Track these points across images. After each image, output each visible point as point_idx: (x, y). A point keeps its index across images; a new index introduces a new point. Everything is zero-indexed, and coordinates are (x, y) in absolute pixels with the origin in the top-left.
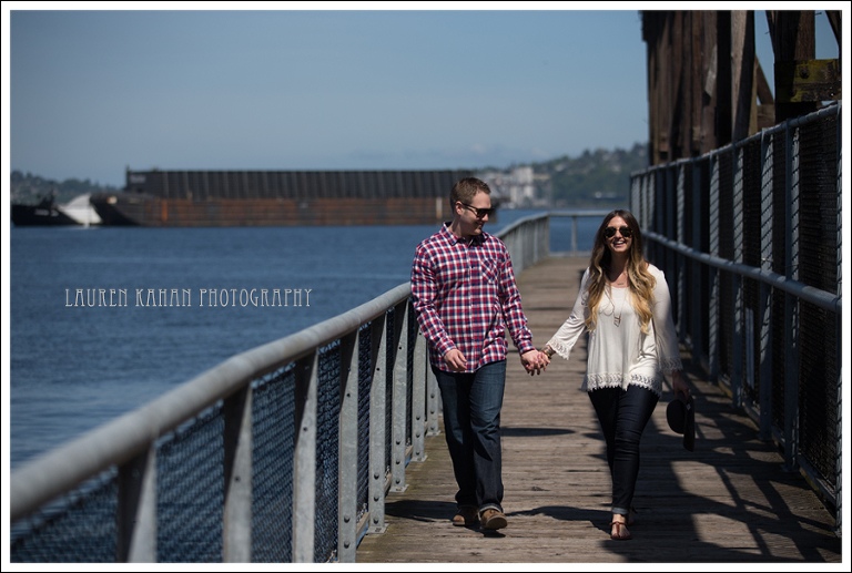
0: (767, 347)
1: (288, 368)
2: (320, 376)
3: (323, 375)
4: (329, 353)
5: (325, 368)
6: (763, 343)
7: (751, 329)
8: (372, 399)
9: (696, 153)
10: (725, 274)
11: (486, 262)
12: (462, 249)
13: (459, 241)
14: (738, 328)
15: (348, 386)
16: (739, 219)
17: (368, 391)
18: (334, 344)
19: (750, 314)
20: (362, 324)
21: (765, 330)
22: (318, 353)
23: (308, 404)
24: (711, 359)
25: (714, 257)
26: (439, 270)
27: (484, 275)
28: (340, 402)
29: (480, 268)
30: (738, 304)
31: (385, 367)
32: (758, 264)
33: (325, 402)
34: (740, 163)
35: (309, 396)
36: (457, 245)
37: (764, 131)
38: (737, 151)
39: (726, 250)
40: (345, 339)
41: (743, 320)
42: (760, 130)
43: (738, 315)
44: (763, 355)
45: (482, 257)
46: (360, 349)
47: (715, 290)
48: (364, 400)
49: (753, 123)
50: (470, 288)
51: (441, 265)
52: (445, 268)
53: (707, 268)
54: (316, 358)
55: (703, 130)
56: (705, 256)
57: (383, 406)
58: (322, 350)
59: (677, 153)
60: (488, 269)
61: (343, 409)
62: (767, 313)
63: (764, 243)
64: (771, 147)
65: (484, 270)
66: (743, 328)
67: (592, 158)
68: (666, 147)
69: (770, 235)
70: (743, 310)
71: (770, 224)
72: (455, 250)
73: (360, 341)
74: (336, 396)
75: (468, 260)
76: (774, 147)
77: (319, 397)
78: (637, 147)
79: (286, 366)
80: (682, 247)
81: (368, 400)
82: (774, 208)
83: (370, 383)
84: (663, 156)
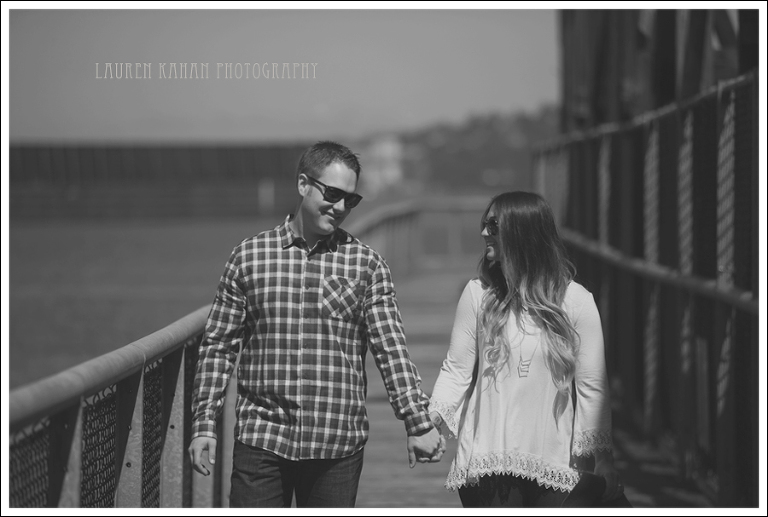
0: (727, 393)
1: (39, 427)
2: (85, 438)
3: (91, 436)
4: (100, 405)
5: (95, 425)
6: (722, 387)
7: (704, 367)
8: (164, 469)
9: (625, 116)
10: (667, 289)
11: (332, 283)
12: (298, 256)
13: (297, 243)
14: (686, 366)
15: (127, 452)
16: (686, 211)
17: (158, 459)
18: (108, 391)
19: (702, 346)
20: (150, 361)
21: (723, 369)
22: (84, 404)
23: (67, 478)
24: (648, 411)
25: (651, 266)
26: (252, 285)
27: (326, 302)
28: (116, 475)
29: (321, 291)
30: (686, 331)
31: (181, 423)
32: (713, 274)
33: (93, 474)
34: (688, 131)
35: (69, 467)
36: (292, 249)
37: (722, 85)
38: (683, 115)
39: (668, 256)
40: (123, 384)
41: (693, 355)
42: (716, 83)
43: (685, 348)
44: (721, 405)
45: (329, 272)
46: (145, 399)
47: (653, 313)
48: (152, 472)
49: (708, 73)
50: (302, 321)
51: (255, 276)
52: (261, 283)
53: (641, 281)
54: (81, 412)
55: (636, 85)
56: (638, 265)
57: (179, 480)
58: (90, 401)
59: (600, 116)
60: (334, 294)
61: (120, 485)
62: (726, 346)
63: (722, 245)
64: (731, 109)
65: (326, 294)
66: (694, 367)
67: (483, 127)
68: (584, 110)
69: (730, 235)
70: (692, 340)
71: (729, 219)
72: (286, 256)
73: (146, 386)
74: (110, 465)
75: (303, 275)
76: (736, 109)
77: (84, 468)
78: (546, 111)
79: (36, 424)
80: (605, 250)
81: (158, 471)
82: (737, 197)
83: (160, 447)
84: (581, 122)
